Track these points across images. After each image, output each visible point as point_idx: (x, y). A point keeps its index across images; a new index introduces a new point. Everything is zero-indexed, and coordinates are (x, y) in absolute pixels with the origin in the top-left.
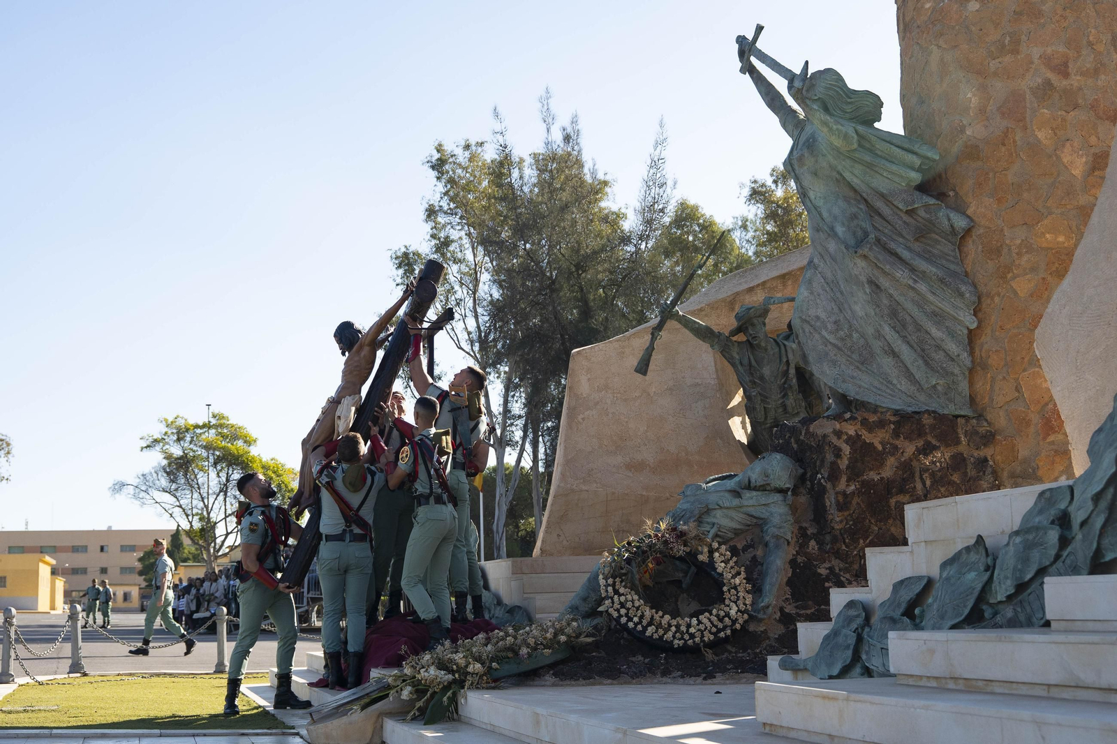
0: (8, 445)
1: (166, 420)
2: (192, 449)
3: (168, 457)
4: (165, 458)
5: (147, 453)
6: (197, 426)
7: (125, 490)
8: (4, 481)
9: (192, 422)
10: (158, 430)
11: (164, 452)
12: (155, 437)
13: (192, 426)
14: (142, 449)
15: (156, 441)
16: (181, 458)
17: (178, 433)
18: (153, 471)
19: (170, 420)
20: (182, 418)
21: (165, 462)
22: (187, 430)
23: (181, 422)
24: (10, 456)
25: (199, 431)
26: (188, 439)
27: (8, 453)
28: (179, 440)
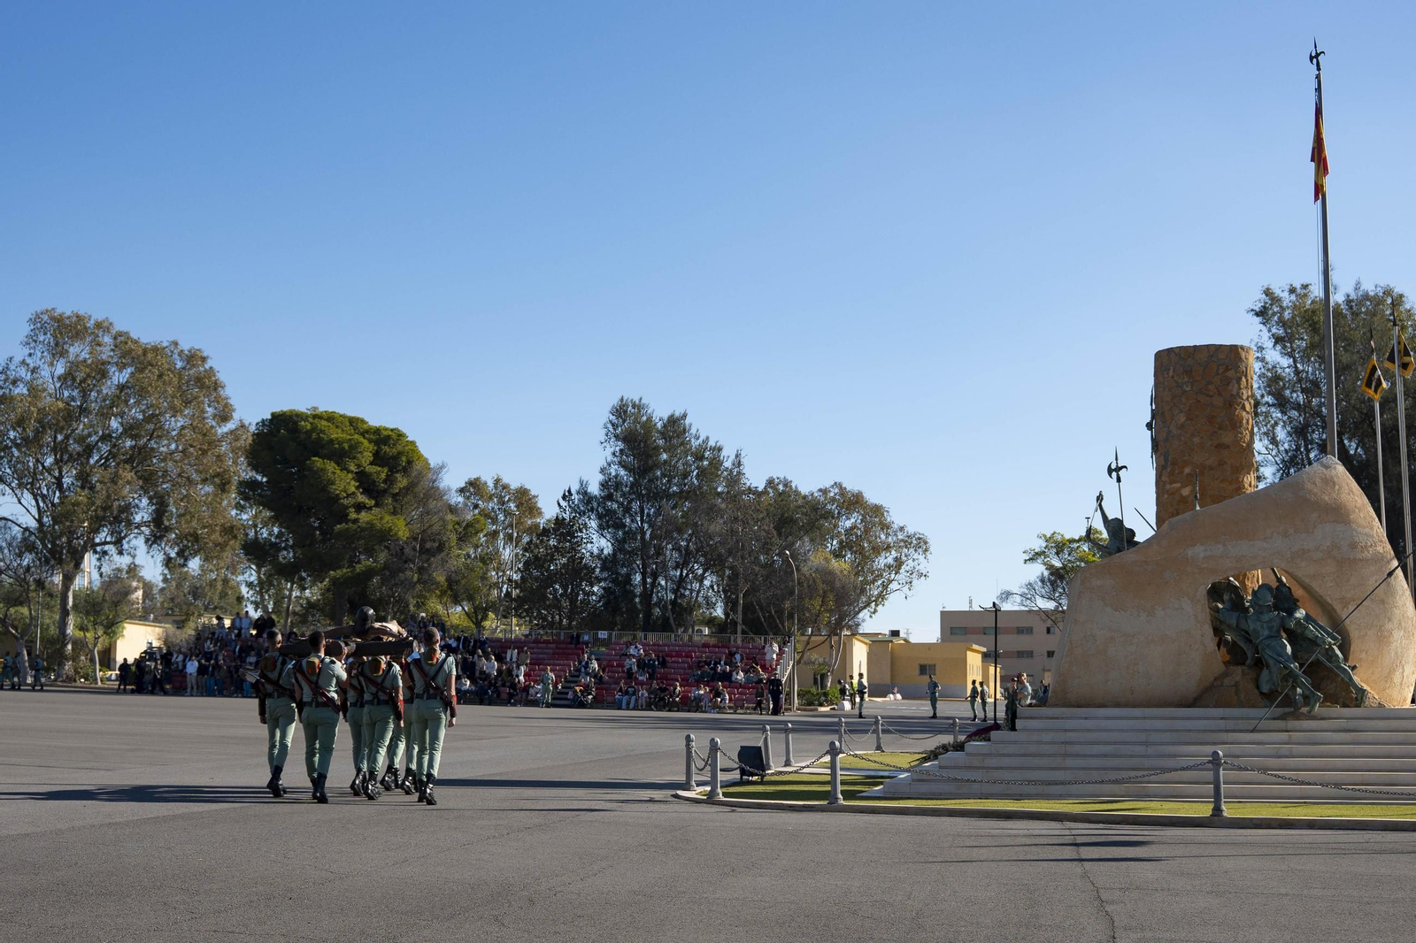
0: (926, 543)
1: (1045, 536)
2: (1069, 560)
3: (1050, 567)
4: (1046, 569)
5: (1030, 565)
6: (1072, 541)
7: (1011, 599)
8: (923, 578)
9: (1067, 537)
10: (1039, 545)
11: (1045, 564)
12: (1036, 551)
13: (1068, 540)
14: (1026, 561)
15: (1038, 554)
16: (1061, 568)
17: (1057, 547)
18: (1038, 580)
19: (1048, 536)
20: (1059, 534)
21: (1046, 573)
22: (1064, 544)
23: (1059, 538)
24: (928, 553)
25: (1076, 545)
26: (1066, 551)
27: (926, 550)
28: (1057, 553)
